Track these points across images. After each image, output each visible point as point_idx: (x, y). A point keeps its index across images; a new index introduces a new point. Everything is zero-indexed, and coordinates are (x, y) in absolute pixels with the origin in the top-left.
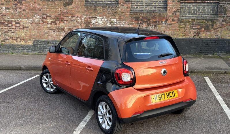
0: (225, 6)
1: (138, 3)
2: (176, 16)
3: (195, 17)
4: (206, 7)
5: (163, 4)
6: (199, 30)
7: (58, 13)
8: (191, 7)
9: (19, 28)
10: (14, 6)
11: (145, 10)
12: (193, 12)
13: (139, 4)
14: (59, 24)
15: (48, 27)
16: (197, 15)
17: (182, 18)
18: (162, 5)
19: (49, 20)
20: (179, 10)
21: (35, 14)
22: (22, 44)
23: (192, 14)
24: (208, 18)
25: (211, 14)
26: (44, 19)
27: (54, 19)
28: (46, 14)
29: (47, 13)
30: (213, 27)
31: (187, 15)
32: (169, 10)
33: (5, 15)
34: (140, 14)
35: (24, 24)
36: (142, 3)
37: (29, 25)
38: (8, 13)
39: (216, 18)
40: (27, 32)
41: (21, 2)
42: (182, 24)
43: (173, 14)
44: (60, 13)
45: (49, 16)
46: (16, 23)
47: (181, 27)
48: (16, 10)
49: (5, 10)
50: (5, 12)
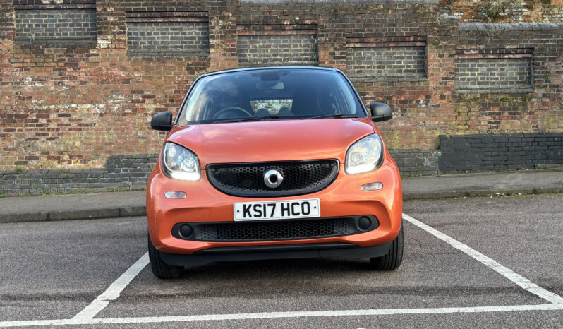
0: (546, 65)
1: (360, 63)
2: (447, 88)
3: (487, 89)
4: (506, 68)
5: (416, 64)
6: (497, 117)
7: (173, 87)
8: (476, 67)
9: (68, 128)
10: (57, 72)
11: (379, 77)
12: (482, 79)
13: (362, 65)
15: (146, 124)
16: (489, 86)
17: (460, 91)
18: (414, 66)
19: (150, 106)
20: (453, 76)
21: (113, 92)
22: (75, 167)
23: (479, 84)
24: (514, 91)
25: (517, 83)
26: (136, 105)
27: (161, 102)
28: (142, 92)
29: (144, 88)
30: (525, 109)
31: (469, 86)
32: (432, 74)
33: (31, 98)
34: (368, 85)
35: (83, 118)
36: (371, 63)
37: (96, 119)
38: (38, 92)
39: (529, 90)
40: (90, 136)
41: (77, 64)
42: (461, 104)
43: (441, 83)
44: (179, 88)
45: (149, 97)
46: (59, 116)
47: (460, 110)
48: (62, 83)
49: (31, 84)
50: (30, 89)
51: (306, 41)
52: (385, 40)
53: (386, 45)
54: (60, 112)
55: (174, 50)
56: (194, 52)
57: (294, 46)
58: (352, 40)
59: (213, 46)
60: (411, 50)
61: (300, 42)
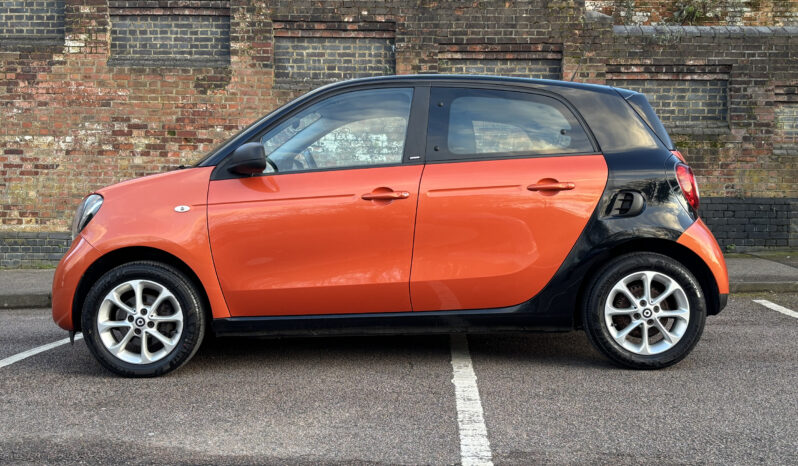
0: (749, 91)
4: (688, 95)
7: (175, 113)
9: (18, 171)
10: (5, 88)
14: (178, 155)
15: (132, 167)
19: (140, 141)
21: (85, 119)
22: (28, 230)
24: (697, 131)
25: (704, 118)
26: (119, 138)
27: (156, 135)
28: (128, 120)
29: (132, 113)
30: (716, 159)
35: (41, 157)
37: (60, 158)
39: (722, 130)
40: (51, 183)
41: (34, 76)
44: (182, 114)
45: (137, 127)
46: (7, 152)
48: (12, 103)
51: (378, 48)
52: (499, 48)
53: (501, 56)
54: (8, 147)
55: (178, 56)
56: (208, 61)
57: (360, 55)
58: (448, 48)
59: (235, 52)
60: (540, 66)
61: (369, 49)
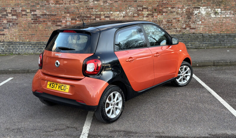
7: (157, 4)
14: (157, 17)
19: (146, 13)
21: (129, 6)
26: (139, 12)
27: (150, 11)
28: (142, 6)
29: (143, 4)
33: (92, 8)
35: (116, 18)
37: (121, 18)
38: (96, 6)
44: (159, 4)
45: (145, 8)
46: (105, 17)
48: (107, 2)
49: (93, 2)
50: (92, 4)
54: (106, 15)
